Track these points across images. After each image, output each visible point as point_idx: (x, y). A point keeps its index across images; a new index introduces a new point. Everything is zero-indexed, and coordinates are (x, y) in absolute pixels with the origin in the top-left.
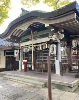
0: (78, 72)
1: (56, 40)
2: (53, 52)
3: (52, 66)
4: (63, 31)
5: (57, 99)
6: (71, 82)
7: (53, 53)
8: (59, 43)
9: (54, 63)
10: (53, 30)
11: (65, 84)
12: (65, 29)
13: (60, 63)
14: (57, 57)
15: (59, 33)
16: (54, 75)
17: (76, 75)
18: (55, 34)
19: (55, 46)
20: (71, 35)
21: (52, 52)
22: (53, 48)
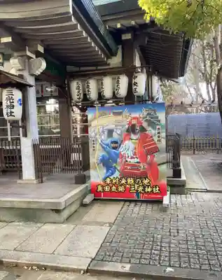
0: (81, 169)
1: (21, 76)
2: (11, 112)
3: (13, 157)
4: (41, 49)
5: (15, 250)
6: (59, 198)
7: (11, 115)
8: (31, 86)
9: (18, 147)
10: (9, 39)
11: (42, 206)
12: (48, 45)
13: (35, 146)
14: (25, 128)
15: (29, 54)
16: (19, 181)
17: (76, 177)
18: (16, 54)
19: (18, 95)
20: (68, 67)
21: (7, 114)
22: (10, 99)
